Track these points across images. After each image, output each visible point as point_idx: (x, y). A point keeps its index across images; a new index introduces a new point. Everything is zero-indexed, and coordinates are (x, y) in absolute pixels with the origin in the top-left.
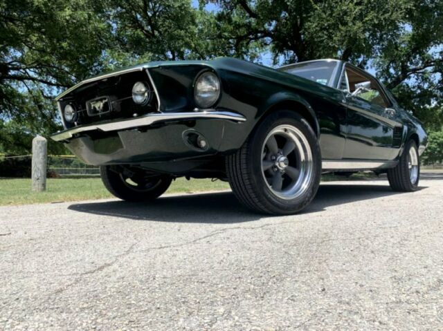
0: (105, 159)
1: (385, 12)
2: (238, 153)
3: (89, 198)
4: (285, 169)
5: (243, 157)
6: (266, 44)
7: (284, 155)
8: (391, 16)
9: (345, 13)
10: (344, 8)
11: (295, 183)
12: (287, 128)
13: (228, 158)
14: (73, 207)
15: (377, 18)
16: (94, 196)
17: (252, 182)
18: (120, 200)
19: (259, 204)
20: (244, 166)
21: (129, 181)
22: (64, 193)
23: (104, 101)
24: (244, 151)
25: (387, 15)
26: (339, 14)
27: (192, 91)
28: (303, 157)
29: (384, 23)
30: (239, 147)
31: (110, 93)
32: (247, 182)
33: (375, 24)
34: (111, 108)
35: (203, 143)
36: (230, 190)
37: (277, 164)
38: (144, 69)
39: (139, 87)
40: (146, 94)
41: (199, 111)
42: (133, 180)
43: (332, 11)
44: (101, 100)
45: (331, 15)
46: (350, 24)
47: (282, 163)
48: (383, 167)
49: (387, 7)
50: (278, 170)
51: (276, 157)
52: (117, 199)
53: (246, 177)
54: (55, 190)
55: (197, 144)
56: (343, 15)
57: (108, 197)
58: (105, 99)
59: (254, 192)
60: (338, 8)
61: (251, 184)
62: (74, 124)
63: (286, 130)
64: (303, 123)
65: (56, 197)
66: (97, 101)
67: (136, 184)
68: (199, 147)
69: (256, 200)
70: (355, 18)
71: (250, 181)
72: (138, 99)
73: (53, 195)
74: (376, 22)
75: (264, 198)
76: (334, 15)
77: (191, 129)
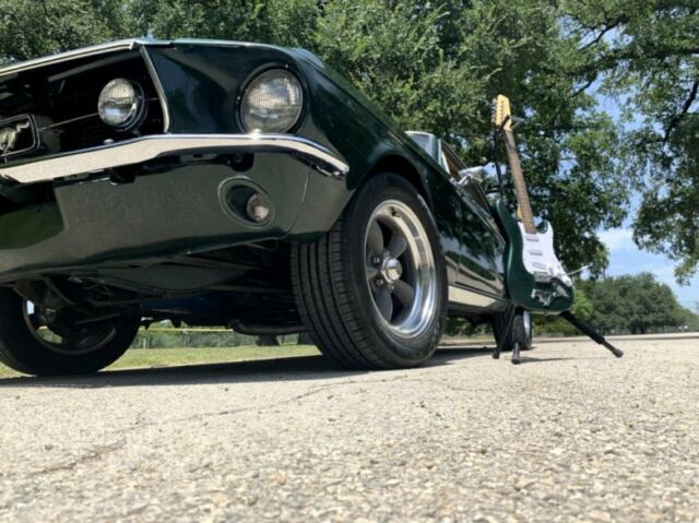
1: (450, 103)
2: (323, 241)
4: (395, 282)
5: (335, 248)
7: (392, 256)
8: (459, 108)
9: (398, 98)
10: (398, 90)
11: (410, 312)
12: (396, 207)
13: (309, 248)
15: (442, 109)
17: (353, 298)
19: (363, 344)
20: (336, 267)
23: (19, 128)
24: (336, 237)
25: (454, 107)
26: (390, 99)
29: (450, 117)
30: (327, 229)
32: (342, 299)
33: (439, 116)
35: (262, 212)
37: (384, 273)
38: (137, 47)
39: (117, 91)
40: (134, 106)
43: (379, 93)
44: (12, 126)
45: (378, 99)
46: (406, 115)
47: (391, 272)
48: (495, 308)
49: (453, 96)
50: (386, 283)
51: (381, 259)
53: (340, 287)
55: (246, 214)
56: (396, 101)
58: (24, 122)
59: (356, 319)
60: (388, 89)
61: (350, 303)
63: (393, 212)
64: (419, 201)
68: (252, 219)
69: (357, 336)
70: (411, 107)
71: (348, 297)
72: (113, 115)
74: (442, 115)
75: (373, 331)
76: (383, 99)
77: (242, 177)
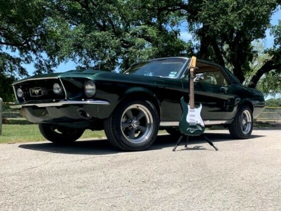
0: (40, 120)
3: (32, 141)
4: (137, 127)
5: (111, 121)
6: (182, 15)
7: (137, 119)
14: (21, 146)
16: (35, 139)
17: (115, 135)
18: (51, 142)
19: (119, 146)
21: (56, 130)
22: (15, 137)
24: (111, 119)
27: (83, 90)
28: (148, 122)
30: (108, 117)
31: (42, 87)
34: (42, 93)
35: (88, 115)
36: (106, 138)
37: (132, 125)
38: (59, 78)
39: (56, 86)
40: (60, 89)
41: (84, 101)
42: (58, 130)
44: (38, 89)
47: (135, 124)
50: (133, 128)
51: (132, 120)
52: (49, 142)
54: (8, 135)
55: (85, 116)
57: (44, 140)
58: (40, 89)
59: (116, 140)
62: (23, 99)
63: (138, 107)
64: (147, 103)
65: (10, 140)
66: (36, 89)
67: (61, 133)
68: (86, 117)
72: (57, 91)
73: (8, 138)
77: (81, 109)
